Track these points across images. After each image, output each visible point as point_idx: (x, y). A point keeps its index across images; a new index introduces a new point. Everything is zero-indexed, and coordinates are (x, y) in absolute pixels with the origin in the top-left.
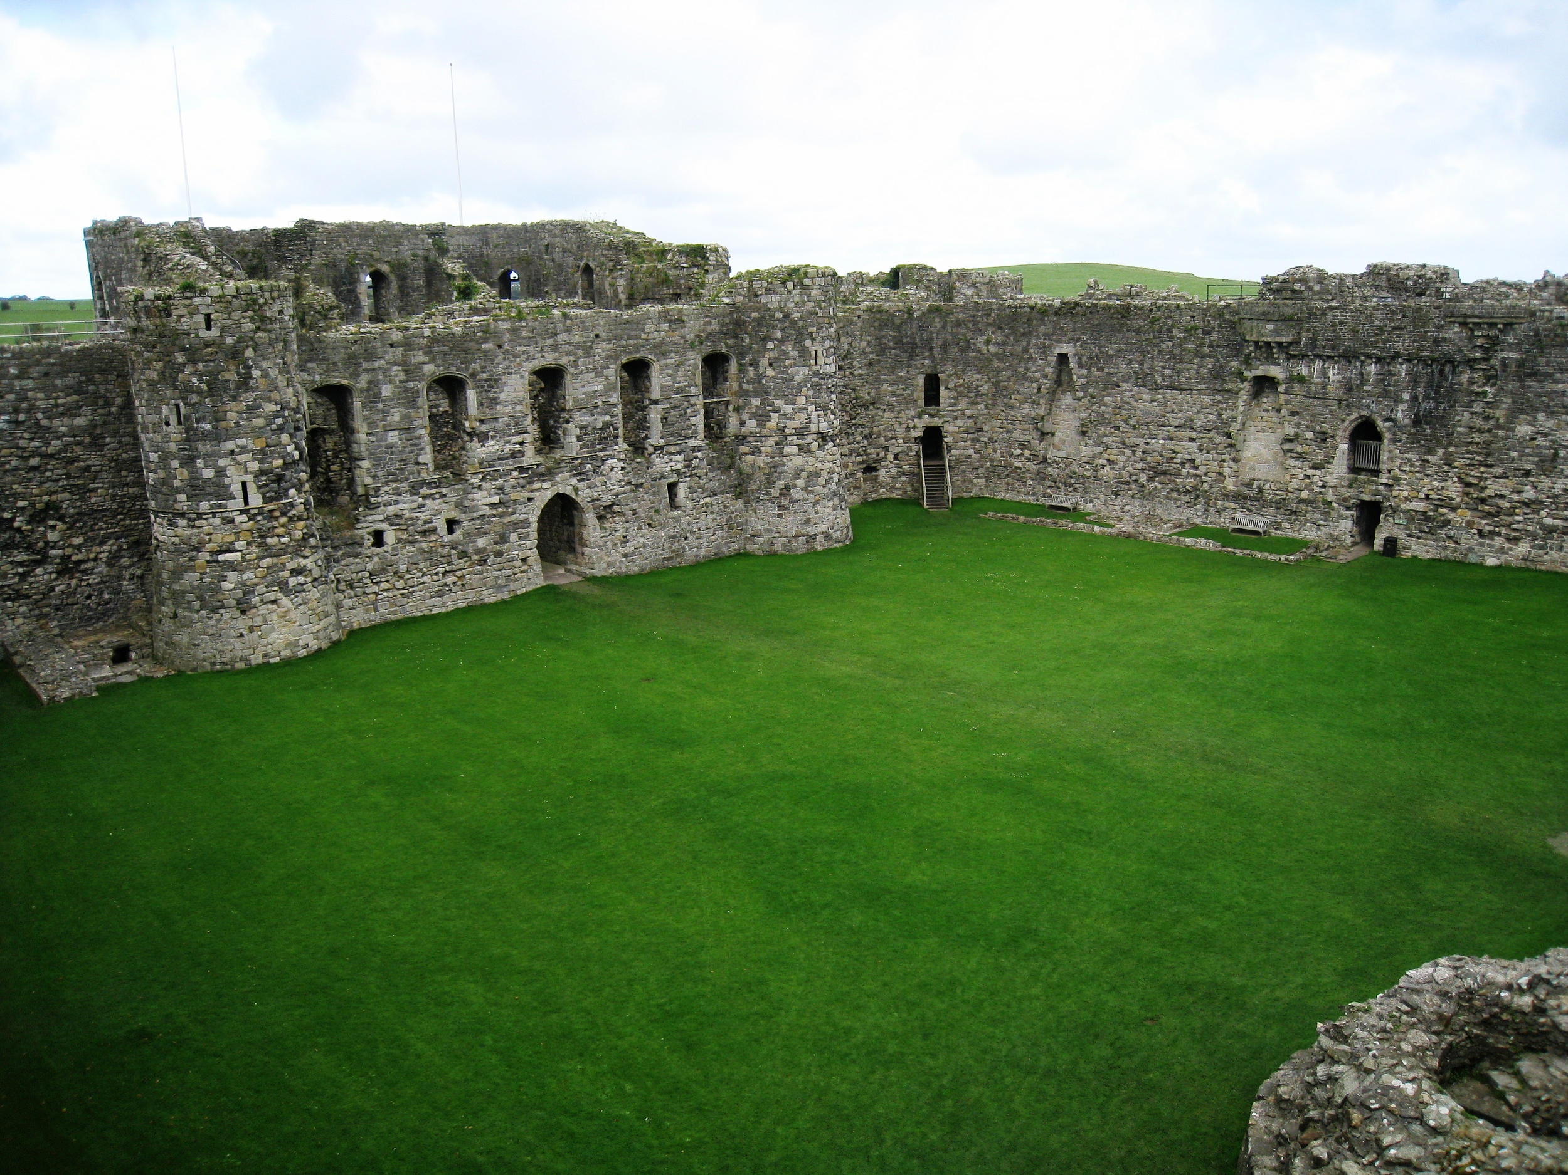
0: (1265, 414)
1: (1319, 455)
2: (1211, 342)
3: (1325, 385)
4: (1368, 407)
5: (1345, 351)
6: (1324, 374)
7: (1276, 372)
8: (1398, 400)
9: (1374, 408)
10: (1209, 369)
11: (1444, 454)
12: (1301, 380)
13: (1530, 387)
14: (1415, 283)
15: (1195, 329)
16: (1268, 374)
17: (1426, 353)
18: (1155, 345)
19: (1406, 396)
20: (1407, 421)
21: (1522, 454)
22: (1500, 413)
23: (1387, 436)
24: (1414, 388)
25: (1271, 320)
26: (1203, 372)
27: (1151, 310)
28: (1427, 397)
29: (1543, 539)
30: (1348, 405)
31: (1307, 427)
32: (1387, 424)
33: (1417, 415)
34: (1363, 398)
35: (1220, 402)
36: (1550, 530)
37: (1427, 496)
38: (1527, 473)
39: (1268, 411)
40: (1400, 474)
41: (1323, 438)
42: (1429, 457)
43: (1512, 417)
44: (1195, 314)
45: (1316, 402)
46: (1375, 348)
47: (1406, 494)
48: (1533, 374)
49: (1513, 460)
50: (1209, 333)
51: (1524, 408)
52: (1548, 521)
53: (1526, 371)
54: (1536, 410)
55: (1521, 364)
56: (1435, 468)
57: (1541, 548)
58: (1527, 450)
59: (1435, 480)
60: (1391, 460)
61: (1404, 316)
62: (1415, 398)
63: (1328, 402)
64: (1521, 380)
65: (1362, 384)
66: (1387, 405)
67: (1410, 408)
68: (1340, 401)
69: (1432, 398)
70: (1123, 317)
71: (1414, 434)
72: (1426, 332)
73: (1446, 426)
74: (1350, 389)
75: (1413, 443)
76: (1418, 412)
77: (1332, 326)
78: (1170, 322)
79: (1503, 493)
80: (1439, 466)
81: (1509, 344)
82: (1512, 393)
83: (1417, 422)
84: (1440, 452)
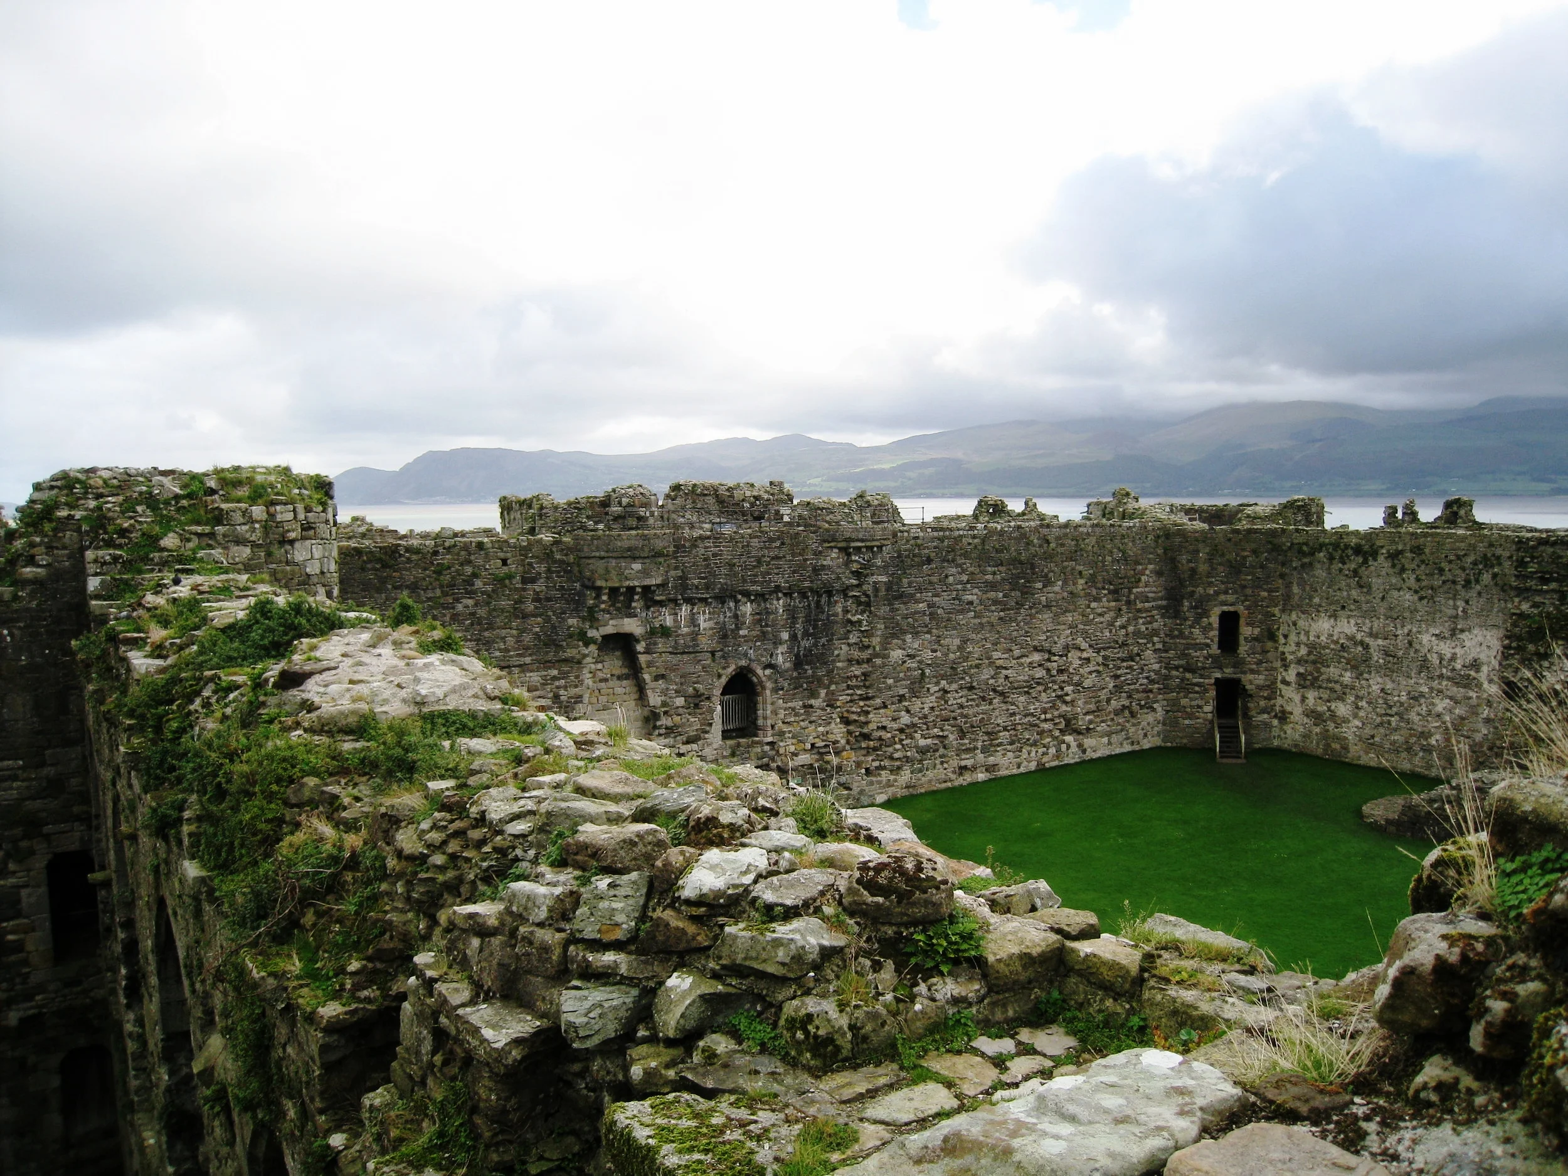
0: (603, 685)
1: (694, 723)
2: (537, 593)
3: (695, 635)
4: (746, 655)
5: (722, 589)
6: (693, 621)
7: (632, 626)
8: (777, 642)
9: (750, 654)
10: (536, 633)
11: (827, 694)
12: (665, 632)
13: (897, 610)
14: (752, 505)
15: (510, 577)
16: (622, 631)
17: (807, 584)
18: (446, 607)
19: (785, 636)
20: (788, 665)
21: (897, 680)
22: (876, 641)
23: (769, 685)
24: (792, 626)
25: (640, 557)
26: (527, 638)
27: (436, 553)
28: (806, 634)
29: (920, 761)
30: (723, 657)
31: (676, 691)
32: (768, 672)
33: (797, 656)
34: (739, 645)
35: (554, 678)
36: (923, 751)
37: (813, 745)
38: (902, 698)
39: (606, 680)
40: (785, 728)
41: (696, 701)
42: (812, 702)
43: (885, 645)
44: (509, 555)
45: (686, 657)
46: (754, 583)
47: (792, 748)
48: (900, 596)
49: (890, 688)
50: (533, 581)
51: (895, 632)
52: (922, 742)
53: (895, 594)
54: (905, 633)
55: (889, 586)
56: (819, 712)
57: (920, 771)
58: (901, 675)
59: (820, 725)
60: (775, 712)
61: (783, 544)
62: (793, 637)
63: (700, 656)
64: (890, 604)
65: (738, 628)
66: (765, 650)
67: (790, 648)
68: (713, 653)
69: (811, 635)
70: (385, 566)
71: (796, 678)
72: (807, 560)
73: (825, 663)
74: (725, 636)
75: (795, 688)
76: (799, 651)
77: (705, 560)
78: (469, 570)
79: (884, 724)
80: (823, 709)
81: (878, 567)
82: (884, 618)
83: (798, 664)
84: (823, 692)
